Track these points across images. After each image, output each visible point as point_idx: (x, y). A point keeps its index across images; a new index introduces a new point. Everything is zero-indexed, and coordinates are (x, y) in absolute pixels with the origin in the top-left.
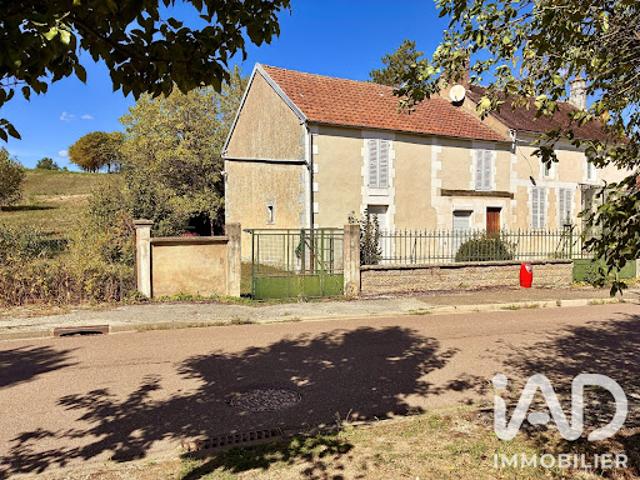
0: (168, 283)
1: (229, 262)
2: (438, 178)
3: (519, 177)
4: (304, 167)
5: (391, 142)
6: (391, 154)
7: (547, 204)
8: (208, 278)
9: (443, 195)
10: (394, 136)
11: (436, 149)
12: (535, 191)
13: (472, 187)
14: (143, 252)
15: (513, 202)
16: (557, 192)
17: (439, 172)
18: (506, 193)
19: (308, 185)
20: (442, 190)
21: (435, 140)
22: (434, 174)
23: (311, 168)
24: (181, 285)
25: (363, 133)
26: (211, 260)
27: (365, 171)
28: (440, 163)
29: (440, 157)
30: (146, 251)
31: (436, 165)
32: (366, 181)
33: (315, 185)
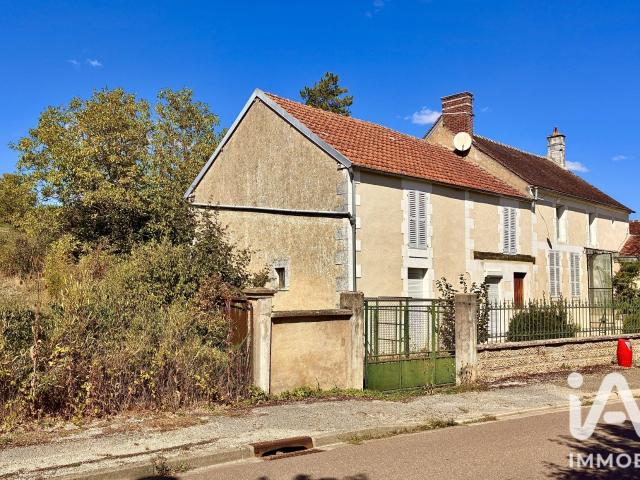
0: (287, 373)
1: (352, 343)
2: (471, 238)
3: (539, 240)
4: (346, 221)
5: (428, 195)
6: (429, 209)
7: (561, 269)
8: (328, 365)
9: (476, 258)
10: (431, 187)
11: (469, 204)
12: (551, 256)
13: (500, 249)
14: (263, 332)
15: (535, 267)
16: (568, 256)
17: (472, 231)
18: (529, 257)
19: (350, 242)
20: (475, 252)
21: (467, 194)
22: (467, 234)
23: (353, 223)
24: (301, 375)
25: (403, 183)
26: (333, 341)
27: (405, 227)
28: (472, 220)
29: (473, 214)
30: (266, 331)
31: (469, 223)
32: (406, 240)
33: (358, 242)
